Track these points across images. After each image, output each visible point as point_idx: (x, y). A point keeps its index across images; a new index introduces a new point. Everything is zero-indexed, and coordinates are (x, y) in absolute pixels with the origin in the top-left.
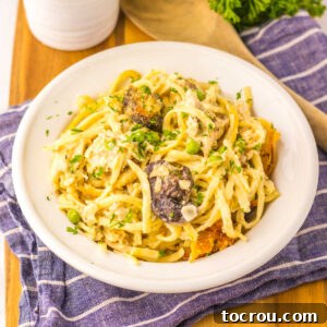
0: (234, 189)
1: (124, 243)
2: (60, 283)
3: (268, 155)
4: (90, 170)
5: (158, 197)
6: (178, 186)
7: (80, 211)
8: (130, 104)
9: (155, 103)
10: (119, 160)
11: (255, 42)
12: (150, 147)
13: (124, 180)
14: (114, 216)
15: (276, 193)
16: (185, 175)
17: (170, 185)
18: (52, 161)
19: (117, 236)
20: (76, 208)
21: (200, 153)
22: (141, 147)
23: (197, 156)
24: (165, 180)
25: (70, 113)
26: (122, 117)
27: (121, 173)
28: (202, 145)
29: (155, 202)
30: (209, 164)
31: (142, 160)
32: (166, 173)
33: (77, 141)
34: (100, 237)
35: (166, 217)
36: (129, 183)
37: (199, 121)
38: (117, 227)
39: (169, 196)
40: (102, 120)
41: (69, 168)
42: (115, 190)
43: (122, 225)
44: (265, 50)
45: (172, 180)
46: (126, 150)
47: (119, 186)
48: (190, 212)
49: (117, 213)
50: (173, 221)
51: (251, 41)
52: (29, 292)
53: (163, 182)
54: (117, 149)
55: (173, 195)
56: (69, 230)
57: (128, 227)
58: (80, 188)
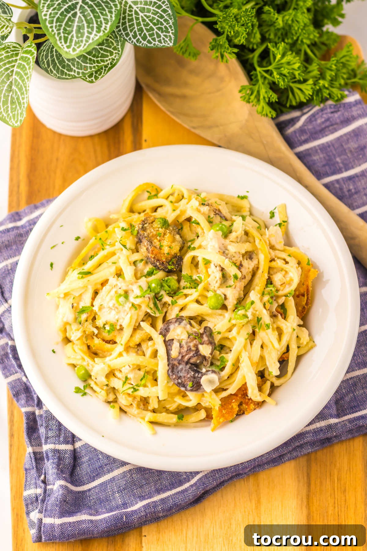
0: (262, 347)
1: (138, 407)
2: (69, 447)
3: (303, 295)
4: (100, 322)
5: (176, 363)
6: (197, 350)
7: (89, 368)
8: (145, 242)
9: (174, 240)
10: (131, 317)
11: (295, 132)
12: (167, 299)
13: (137, 338)
14: (127, 378)
15: (311, 344)
16: (205, 338)
17: (189, 350)
18: (58, 307)
19: (130, 399)
20: (85, 364)
21: (224, 307)
22: (157, 298)
23: (220, 311)
24: (184, 343)
25: (78, 238)
26: (136, 257)
27: (135, 330)
28: (226, 298)
29: (172, 367)
30: (233, 322)
31: (158, 315)
32: (184, 336)
33: (85, 287)
34: (111, 397)
35: (184, 386)
36: (143, 340)
37: (222, 269)
38: (130, 391)
39: (187, 363)
40: (113, 259)
41: (76, 319)
42: (127, 348)
43: (135, 390)
44: (306, 141)
45: (191, 344)
46: (140, 306)
47: (132, 344)
48: (211, 382)
49: (130, 376)
50: (192, 390)
51: (290, 130)
52: (35, 453)
53: (181, 346)
54: (129, 305)
55: (192, 361)
56: (78, 390)
57: (143, 392)
58: (89, 342)
